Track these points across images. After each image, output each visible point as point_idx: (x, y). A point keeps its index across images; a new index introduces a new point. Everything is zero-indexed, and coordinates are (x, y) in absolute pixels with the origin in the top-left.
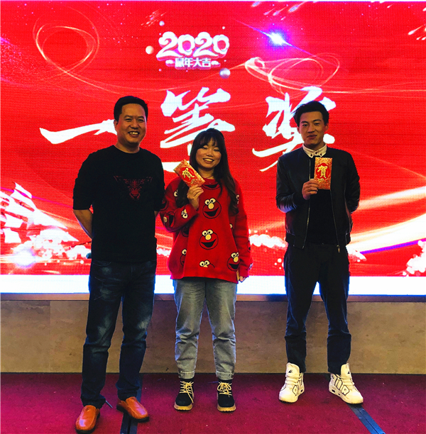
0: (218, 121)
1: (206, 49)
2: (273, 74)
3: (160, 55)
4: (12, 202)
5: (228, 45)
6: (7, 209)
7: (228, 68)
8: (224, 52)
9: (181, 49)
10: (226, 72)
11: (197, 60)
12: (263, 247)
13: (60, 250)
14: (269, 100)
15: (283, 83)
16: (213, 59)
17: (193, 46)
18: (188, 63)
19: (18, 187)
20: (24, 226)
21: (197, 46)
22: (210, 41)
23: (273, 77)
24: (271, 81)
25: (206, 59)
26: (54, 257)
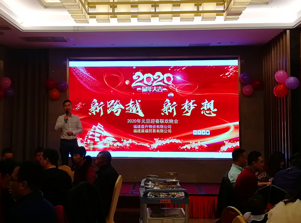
2: (177, 89)
4: (97, 129)
6: (96, 131)
12: (175, 143)
13: (111, 144)
17: (152, 80)
19: (99, 124)
20: (101, 136)
24: (177, 91)
26: (110, 146)
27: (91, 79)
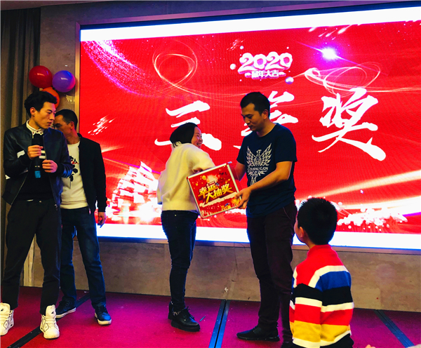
0: (285, 115)
1: (275, 63)
2: (327, 80)
3: (241, 70)
4: (139, 175)
5: (291, 60)
6: (135, 179)
7: (292, 77)
8: (288, 65)
9: (256, 65)
10: (290, 80)
11: (268, 72)
14: (324, 99)
15: (335, 86)
16: (280, 70)
17: (265, 62)
18: (261, 74)
19: (143, 164)
20: (146, 192)
21: (268, 62)
22: (278, 58)
23: (327, 82)
24: (326, 85)
25: (275, 71)
27: (126, 66)
